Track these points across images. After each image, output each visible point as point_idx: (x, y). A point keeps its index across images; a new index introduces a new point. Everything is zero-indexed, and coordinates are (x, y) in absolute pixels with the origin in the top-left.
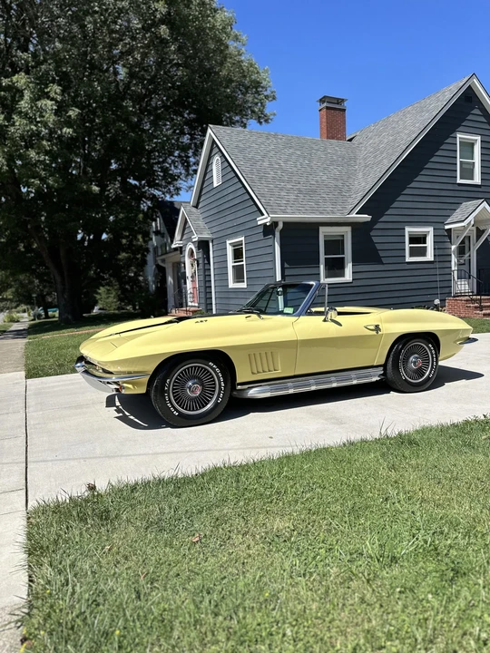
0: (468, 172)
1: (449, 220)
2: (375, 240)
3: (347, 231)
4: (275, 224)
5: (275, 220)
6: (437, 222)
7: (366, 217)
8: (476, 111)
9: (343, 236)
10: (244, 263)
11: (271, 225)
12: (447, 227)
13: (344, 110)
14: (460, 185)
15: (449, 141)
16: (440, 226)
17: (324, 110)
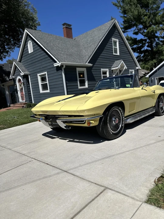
0: (116, 52)
1: (112, 67)
2: (93, 73)
3: (84, 70)
4: (62, 66)
5: (63, 64)
6: (110, 68)
7: (91, 65)
8: (116, 31)
9: (83, 71)
10: (47, 82)
11: (61, 66)
12: (112, 69)
13: (71, 29)
14: (114, 55)
15: (110, 40)
16: (110, 69)
17: (65, 28)
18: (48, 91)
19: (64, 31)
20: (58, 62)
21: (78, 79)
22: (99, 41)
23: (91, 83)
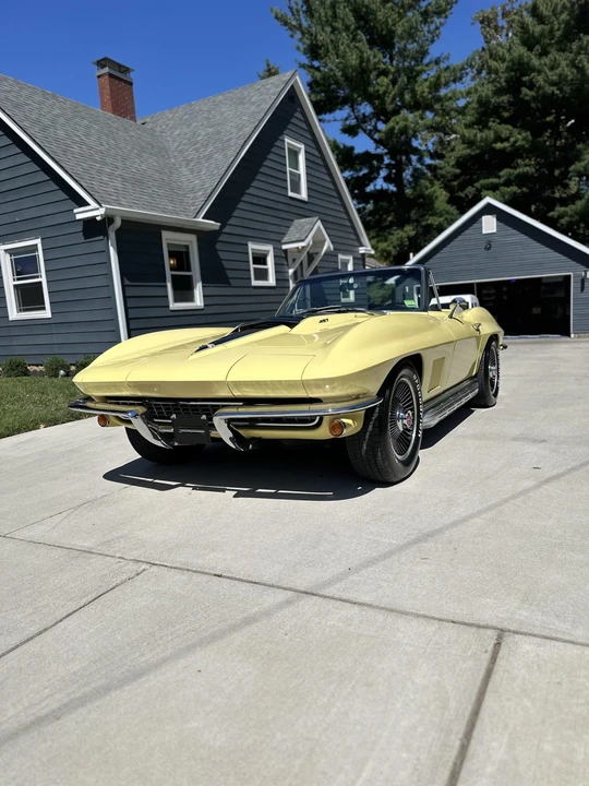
0: (296, 188)
1: (285, 239)
2: (222, 255)
3: (191, 241)
4: (108, 219)
5: (110, 213)
6: (277, 243)
7: (213, 224)
8: (298, 115)
9: (187, 247)
10: (43, 279)
11: (103, 220)
12: (284, 247)
13: (131, 84)
14: (291, 198)
15: (278, 143)
16: (277, 245)
17: (107, 77)
18: (47, 313)
19: (102, 88)
20: (93, 205)
21: (169, 273)
22: (242, 142)
23: (213, 291)
